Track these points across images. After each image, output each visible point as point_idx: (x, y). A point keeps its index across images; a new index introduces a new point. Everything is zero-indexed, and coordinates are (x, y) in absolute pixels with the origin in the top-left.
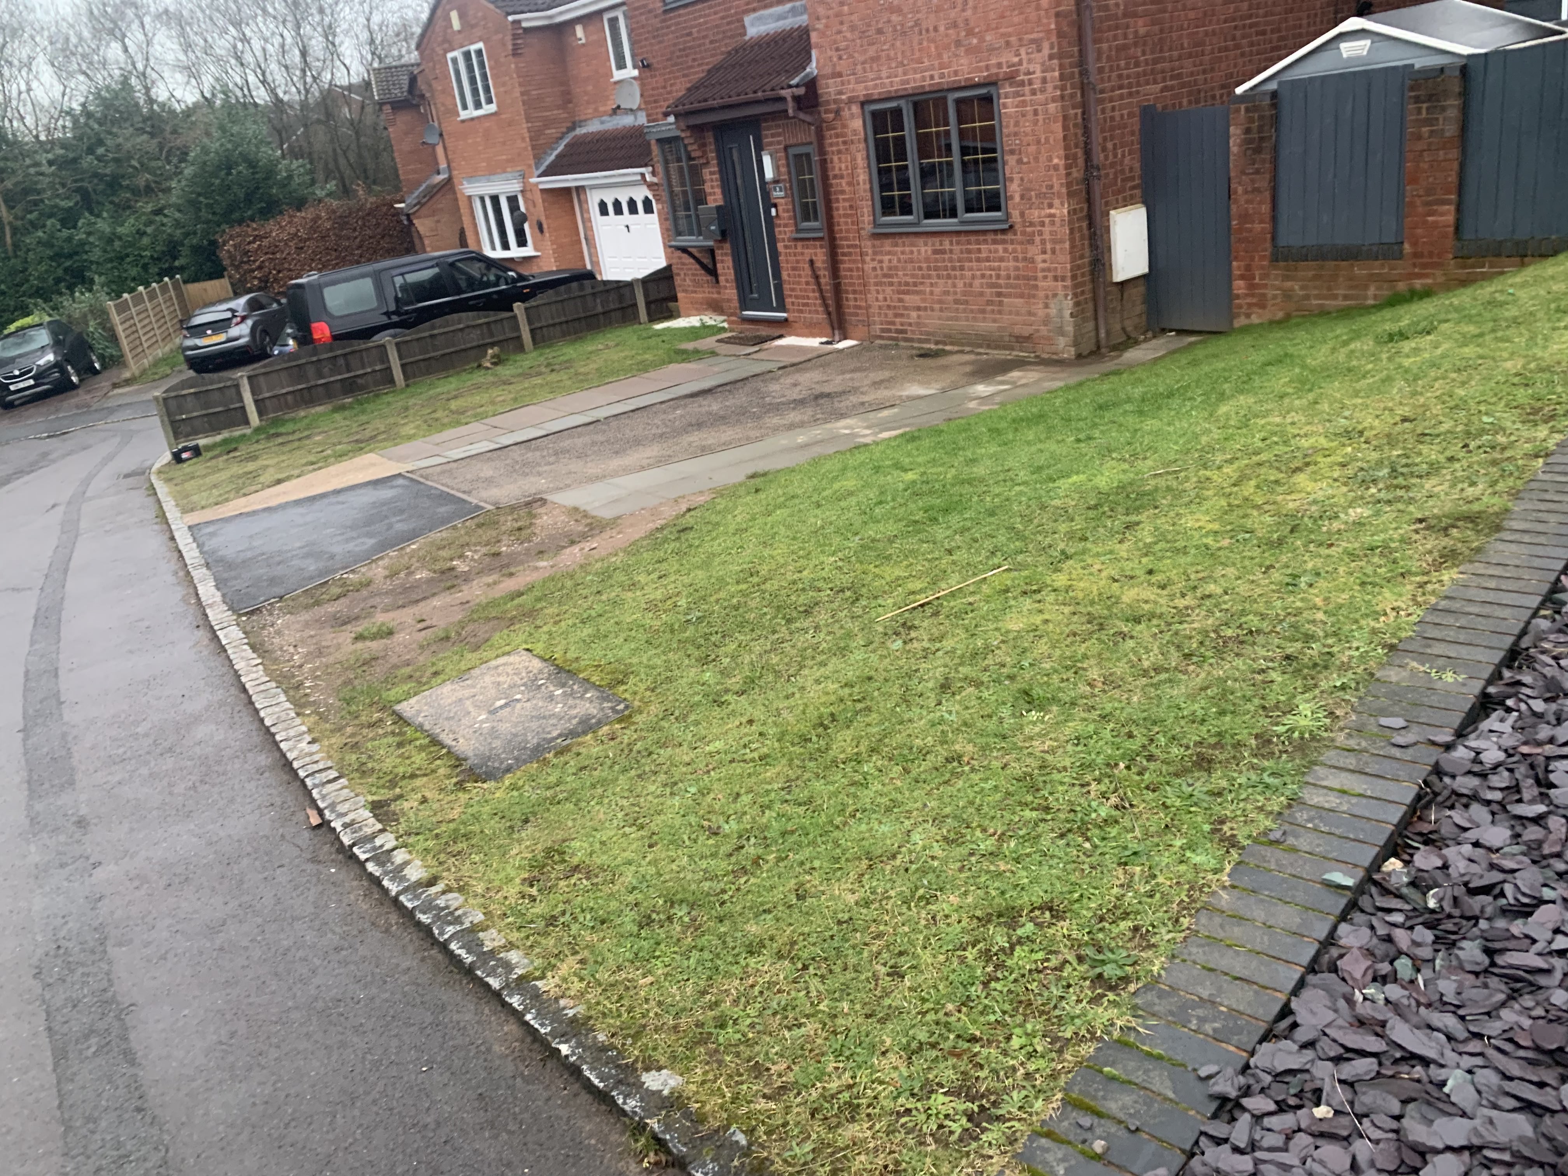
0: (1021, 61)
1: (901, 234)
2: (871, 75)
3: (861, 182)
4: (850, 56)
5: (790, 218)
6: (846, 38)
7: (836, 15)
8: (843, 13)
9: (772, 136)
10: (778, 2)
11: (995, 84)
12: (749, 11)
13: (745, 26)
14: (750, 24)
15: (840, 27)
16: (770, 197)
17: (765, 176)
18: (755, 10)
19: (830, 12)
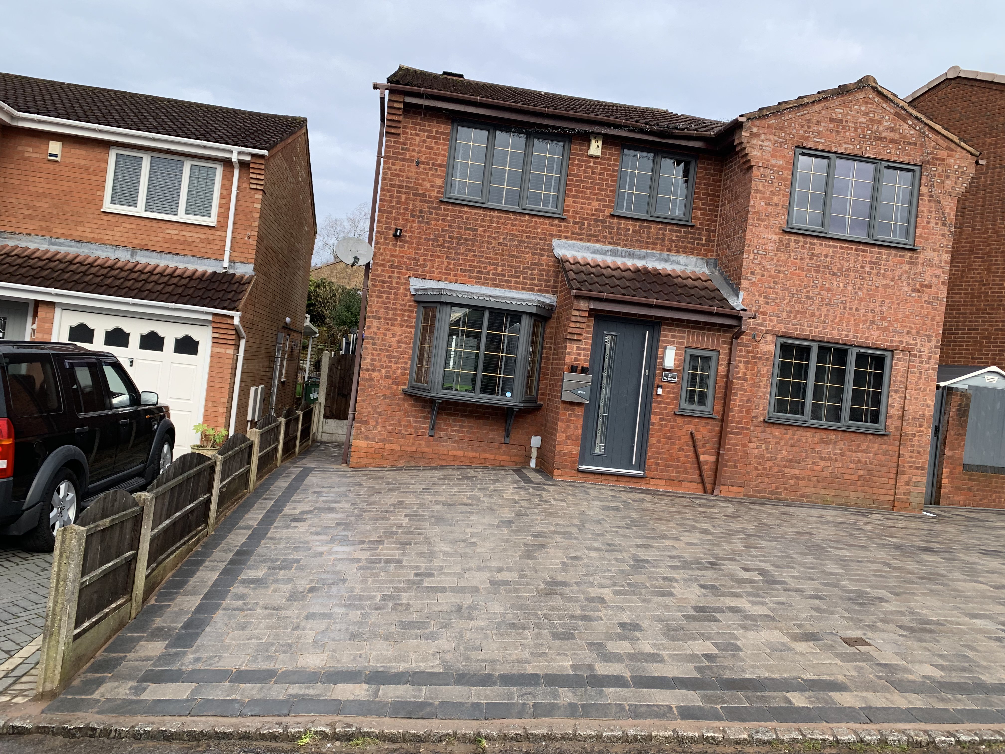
0: (916, 345)
1: (792, 426)
2: (792, 321)
3: (762, 386)
4: (777, 305)
5: (675, 399)
6: (777, 293)
7: (770, 277)
8: (778, 278)
9: (673, 337)
10: (598, 241)
11: (892, 351)
12: (559, 237)
13: (551, 245)
14: (559, 246)
15: (772, 285)
16: (657, 380)
17: (662, 364)
18: (566, 238)
19: (765, 273)
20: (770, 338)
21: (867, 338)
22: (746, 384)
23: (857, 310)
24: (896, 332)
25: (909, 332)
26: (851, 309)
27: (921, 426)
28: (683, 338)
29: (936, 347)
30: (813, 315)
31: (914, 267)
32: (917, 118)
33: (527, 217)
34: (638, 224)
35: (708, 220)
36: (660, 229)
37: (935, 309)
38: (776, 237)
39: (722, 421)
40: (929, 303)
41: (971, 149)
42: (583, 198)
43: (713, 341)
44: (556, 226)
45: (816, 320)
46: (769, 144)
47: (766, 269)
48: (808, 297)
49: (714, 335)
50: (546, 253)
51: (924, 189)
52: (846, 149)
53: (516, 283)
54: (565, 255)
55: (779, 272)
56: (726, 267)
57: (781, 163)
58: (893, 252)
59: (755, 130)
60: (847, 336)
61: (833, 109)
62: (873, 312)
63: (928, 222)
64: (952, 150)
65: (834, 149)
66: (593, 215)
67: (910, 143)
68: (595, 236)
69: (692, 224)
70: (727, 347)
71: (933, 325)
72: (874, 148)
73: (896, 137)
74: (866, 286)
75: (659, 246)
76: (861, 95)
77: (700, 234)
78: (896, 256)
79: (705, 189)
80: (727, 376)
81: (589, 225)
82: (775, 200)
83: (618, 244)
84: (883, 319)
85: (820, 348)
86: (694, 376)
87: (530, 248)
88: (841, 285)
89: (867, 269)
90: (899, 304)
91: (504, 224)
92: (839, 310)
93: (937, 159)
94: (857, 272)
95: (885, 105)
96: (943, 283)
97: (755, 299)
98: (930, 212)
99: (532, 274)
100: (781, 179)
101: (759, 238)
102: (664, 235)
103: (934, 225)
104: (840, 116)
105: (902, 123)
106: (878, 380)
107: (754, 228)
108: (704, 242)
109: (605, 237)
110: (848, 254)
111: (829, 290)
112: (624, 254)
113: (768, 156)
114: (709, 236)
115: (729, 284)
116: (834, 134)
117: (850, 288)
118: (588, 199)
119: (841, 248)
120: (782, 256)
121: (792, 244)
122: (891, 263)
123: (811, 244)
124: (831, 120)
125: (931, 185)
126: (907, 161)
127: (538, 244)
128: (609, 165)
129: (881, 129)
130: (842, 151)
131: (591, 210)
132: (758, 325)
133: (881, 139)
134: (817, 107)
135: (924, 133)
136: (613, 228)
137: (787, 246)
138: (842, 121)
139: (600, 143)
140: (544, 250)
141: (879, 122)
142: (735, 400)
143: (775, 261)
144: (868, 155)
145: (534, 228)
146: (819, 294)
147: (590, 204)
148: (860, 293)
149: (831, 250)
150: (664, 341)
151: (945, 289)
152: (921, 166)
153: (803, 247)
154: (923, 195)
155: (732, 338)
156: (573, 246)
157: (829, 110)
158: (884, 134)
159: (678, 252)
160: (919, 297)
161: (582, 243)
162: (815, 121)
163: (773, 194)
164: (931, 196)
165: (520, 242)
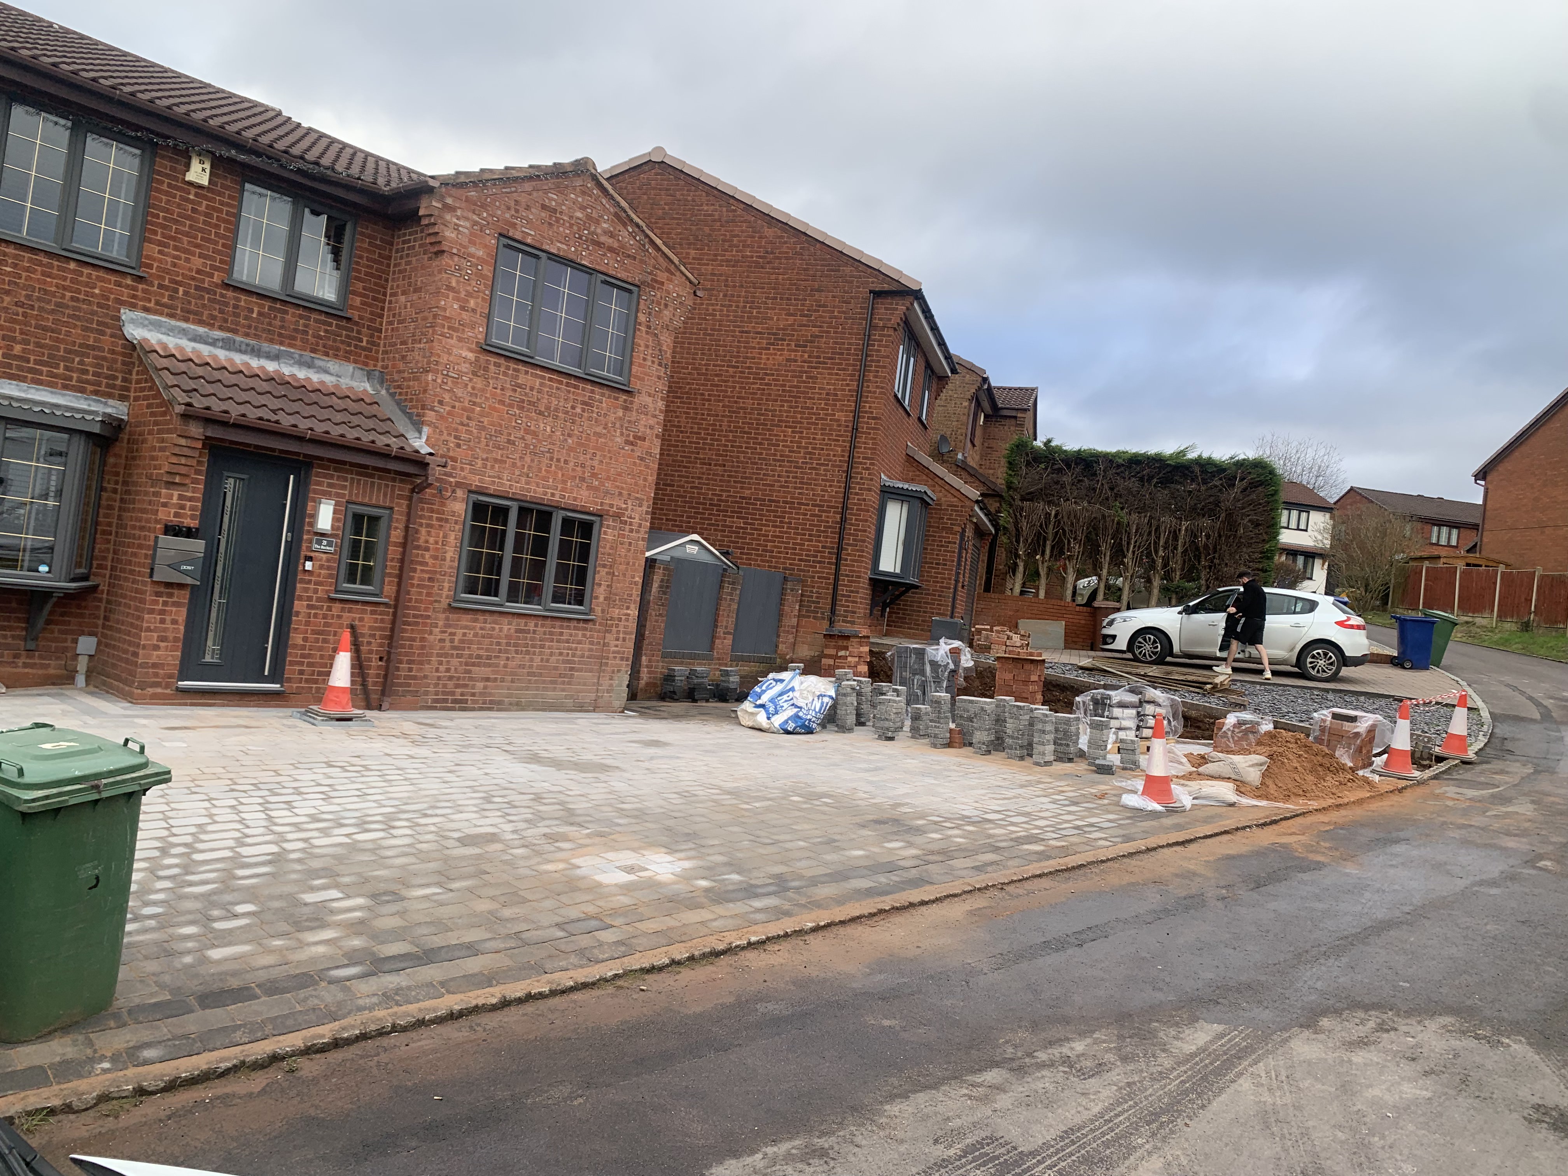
0: (626, 509)
1: (484, 612)
2: (489, 472)
3: (448, 559)
4: (470, 448)
5: (330, 576)
6: (470, 432)
7: (464, 409)
8: (473, 411)
9: (330, 485)
10: (201, 322)
11: (601, 516)
12: (133, 307)
13: (119, 319)
14: (132, 321)
15: (465, 421)
16: (304, 548)
17: (312, 524)
18: (146, 310)
19: (457, 404)
20: (460, 493)
21: (575, 499)
22: (427, 555)
23: (566, 462)
24: (607, 492)
25: (620, 494)
26: (558, 460)
27: (628, 608)
28: (344, 487)
29: (647, 513)
30: (514, 465)
31: (628, 414)
32: (638, 226)
33: (72, 265)
34: (267, 304)
35: (372, 313)
36: (301, 317)
37: (647, 467)
38: (471, 356)
39: (396, 607)
40: (642, 459)
41: (689, 275)
42: (176, 248)
43: (385, 495)
44: (127, 287)
45: (517, 473)
46: (468, 224)
47: (458, 399)
48: (509, 442)
49: (387, 486)
50: (109, 331)
51: (642, 318)
52: (559, 249)
53: (51, 375)
54: (145, 340)
55: (474, 404)
56: (399, 387)
57: (480, 253)
58: (607, 392)
59: (449, 201)
60: (553, 495)
61: (546, 192)
62: (583, 466)
63: (645, 359)
64: (672, 274)
65: (546, 247)
66: (193, 278)
67: (629, 256)
68: (196, 313)
69: (348, 316)
70: (405, 503)
71: (645, 486)
72: (590, 254)
73: (616, 245)
74: (576, 432)
75: (298, 343)
76: (578, 182)
77: (359, 332)
78: (609, 397)
79: (368, 267)
80: (404, 545)
81: (186, 293)
82: (472, 303)
83: (235, 331)
84: (594, 475)
85: (521, 509)
86: (356, 544)
87: (78, 318)
88: (548, 429)
89: (578, 410)
90: (611, 458)
91: (27, 270)
92: (546, 461)
93: (656, 281)
94: (567, 413)
95: (604, 201)
96: (657, 436)
97: (443, 438)
98: (647, 346)
99: (81, 363)
100: (480, 275)
101: (450, 354)
102: (306, 326)
103: (649, 363)
104: (554, 203)
105: (622, 228)
106: (584, 553)
107: (444, 340)
108: (364, 344)
109: (214, 317)
110: (558, 389)
111: (535, 434)
112: (243, 347)
113: (465, 241)
114: (372, 336)
115: (404, 412)
116: (546, 225)
117: (559, 433)
118: (186, 251)
119: (550, 379)
120: (479, 383)
121: (492, 367)
122: (604, 405)
123: (515, 370)
124: (544, 207)
125: (650, 314)
126: (625, 279)
127: (94, 313)
128: (222, 203)
129: (599, 231)
130: (555, 251)
131: (190, 270)
132: (446, 474)
133: (599, 244)
134: (528, 186)
135: (644, 246)
136: (226, 304)
137: (486, 369)
138: (555, 211)
139: (207, 166)
140: (106, 325)
141: (597, 222)
142: (412, 578)
143: (469, 389)
144: (583, 262)
145: (87, 285)
146: (523, 438)
147: (187, 260)
148: (570, 441)
149: (538, 381)
150: (316, 492)
151: (658, 442)
152: (638, 286)
153: (505, 374)
154: (640, 324)
155: (412, 491)
156: (157, 326)
157: (541, 193)
158: (603, 239)
159: (327, 354)
160: (632, 450)
161: (173, 322)
162: (524, 205)
163: (469, 294)
164: (649, 327)
165: (58, 305)
